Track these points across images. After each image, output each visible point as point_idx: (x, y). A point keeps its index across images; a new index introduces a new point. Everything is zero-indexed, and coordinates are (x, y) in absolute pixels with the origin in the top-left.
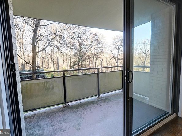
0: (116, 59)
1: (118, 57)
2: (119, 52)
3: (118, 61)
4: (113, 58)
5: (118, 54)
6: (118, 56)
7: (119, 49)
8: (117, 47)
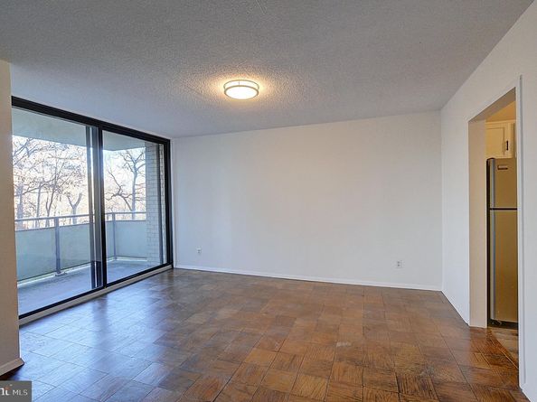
0: (127, 199)
1: (134, 194)
2: (136, 177)
3: (133, 204)
4: (118, 194)
5: (134, 184)
6: (134, 190)
7: (136, 170)
8: (132, 164)
